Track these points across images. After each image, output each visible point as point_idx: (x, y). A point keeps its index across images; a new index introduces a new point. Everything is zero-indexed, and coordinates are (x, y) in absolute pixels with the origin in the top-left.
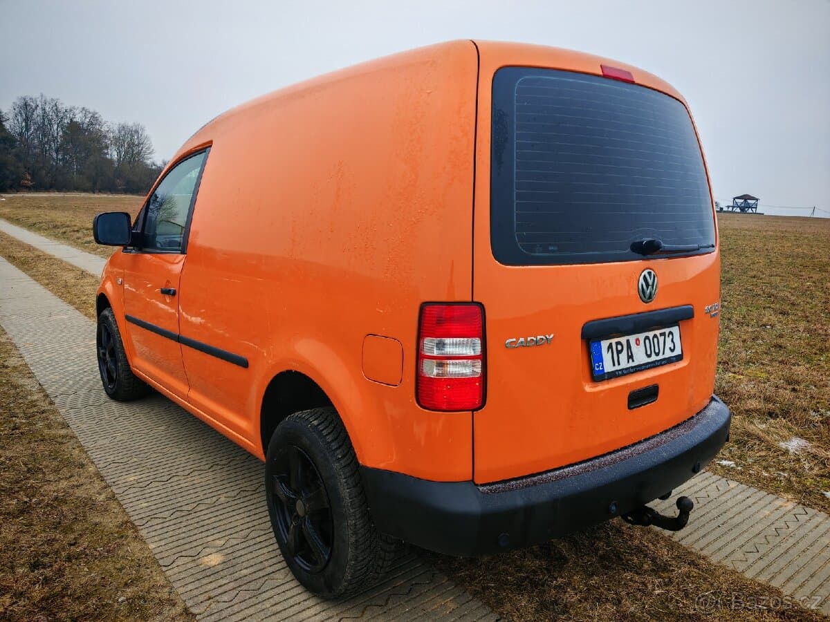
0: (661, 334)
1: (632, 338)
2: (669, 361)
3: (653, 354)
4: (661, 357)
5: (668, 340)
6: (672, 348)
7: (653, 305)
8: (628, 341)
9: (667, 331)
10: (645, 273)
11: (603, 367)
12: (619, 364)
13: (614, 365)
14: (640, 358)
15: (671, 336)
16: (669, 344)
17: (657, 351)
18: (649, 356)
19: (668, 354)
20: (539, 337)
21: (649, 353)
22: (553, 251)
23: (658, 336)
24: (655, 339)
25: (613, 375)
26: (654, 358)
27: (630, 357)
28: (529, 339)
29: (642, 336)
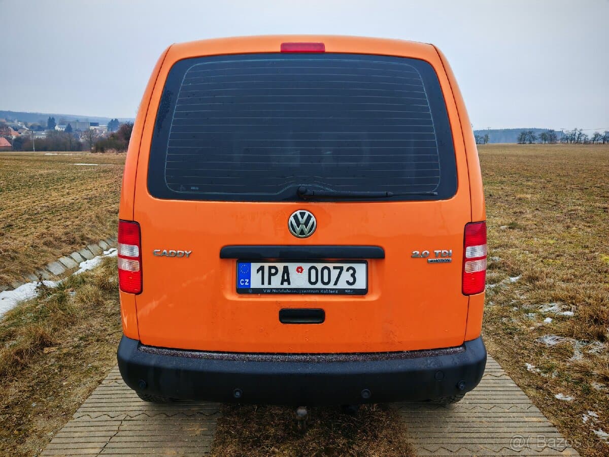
0: (336, 267)
1: (293, 266)
2: (342, 292)
3: (320, 282)
4: (330, 287)
5: (347, 273)
6: (351, 282)
7: (310, 241)
8: (286, 267)
9: (346, 265)
10: (298, 213)
11: (249, 282)
12: (270, 283)
13: (263, 283)
14: (299, 284)
15: (351, 270)
16: (346, 278)
17: (326, 281)
18: (313, 284)
19: (342, 286)
20: (178, 252)
21: (313, 281)
22: (194, 190)
23: (332, 269)
24: (326, 270)
25: (260, 292)
27: (286, 281)
28: (170, 251)
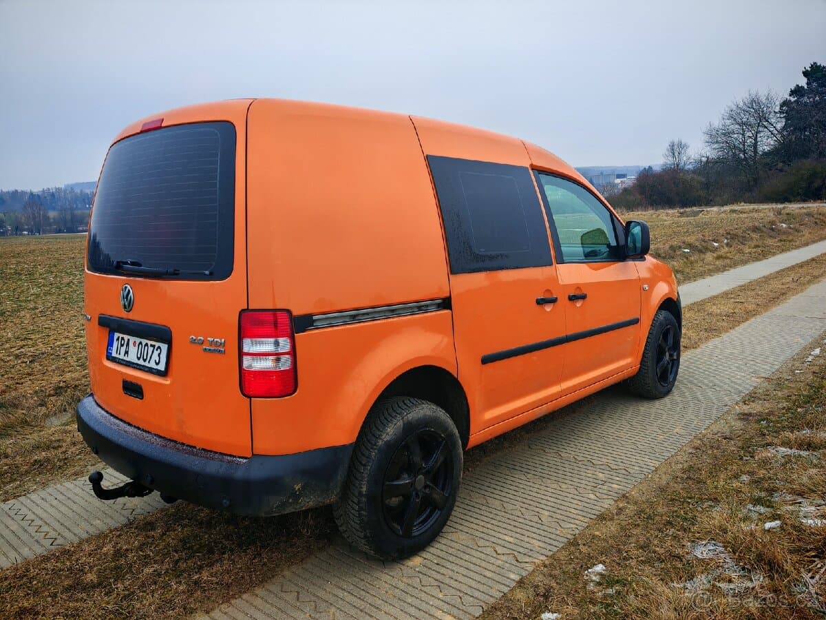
0: (151, 345)
1: (132, 339)
2: (150, 371)
3: (141, 359)
4: (146, 364)
5: (156, 353)
6: (157, 361)
7: (130, 316)
8: (129, 340)
9: (157, 344)
11: (112, 351)
13: (117, 353)
14: (132, 357)
15: (159, 350)
16: (155, 357)
17: (145, 358)
18: (139, 359)
19: (152, 365)
21: (139, 356)
23: (149, 345)
24: (146, 348)
25: (114, 360)
26: (141, 362)
27: (127, 353)
29: (138, 340)
